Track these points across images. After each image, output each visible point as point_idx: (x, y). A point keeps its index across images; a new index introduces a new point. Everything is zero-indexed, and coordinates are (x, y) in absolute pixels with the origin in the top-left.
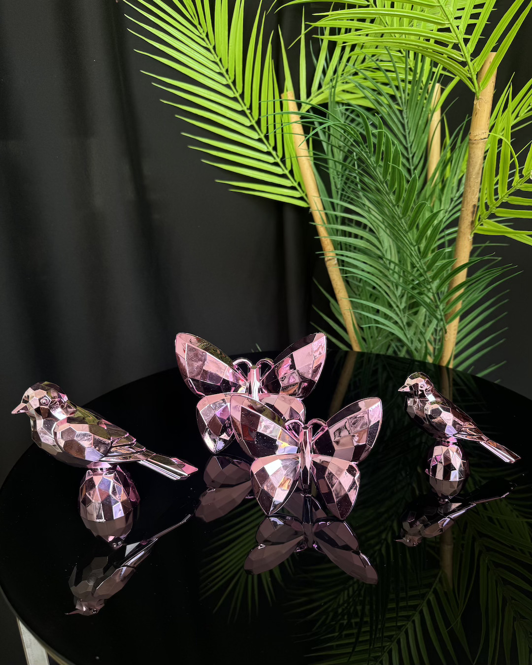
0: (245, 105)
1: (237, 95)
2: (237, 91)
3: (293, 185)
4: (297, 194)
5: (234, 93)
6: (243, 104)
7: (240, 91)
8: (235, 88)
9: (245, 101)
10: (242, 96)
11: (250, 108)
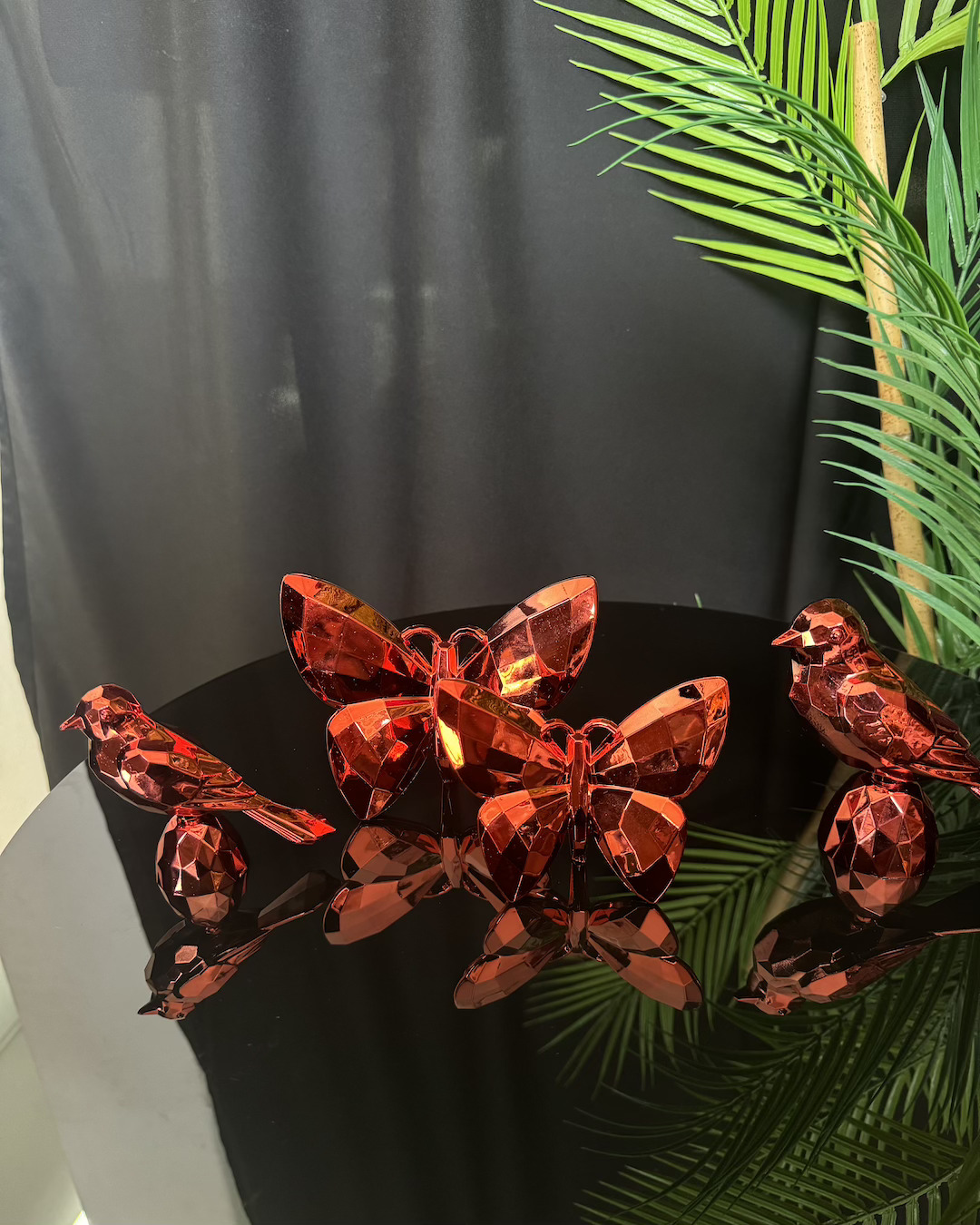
0: (756, 64)
1: (740, 41)
2: (740, 32)
3: (842, 253)
4: (845, 274)
5: (733, 37)
6: (750, 63)
7: (746, 32)
8: (737, 25)
9: (756, 55)
10: (750, 41)
11: (766, 71)
